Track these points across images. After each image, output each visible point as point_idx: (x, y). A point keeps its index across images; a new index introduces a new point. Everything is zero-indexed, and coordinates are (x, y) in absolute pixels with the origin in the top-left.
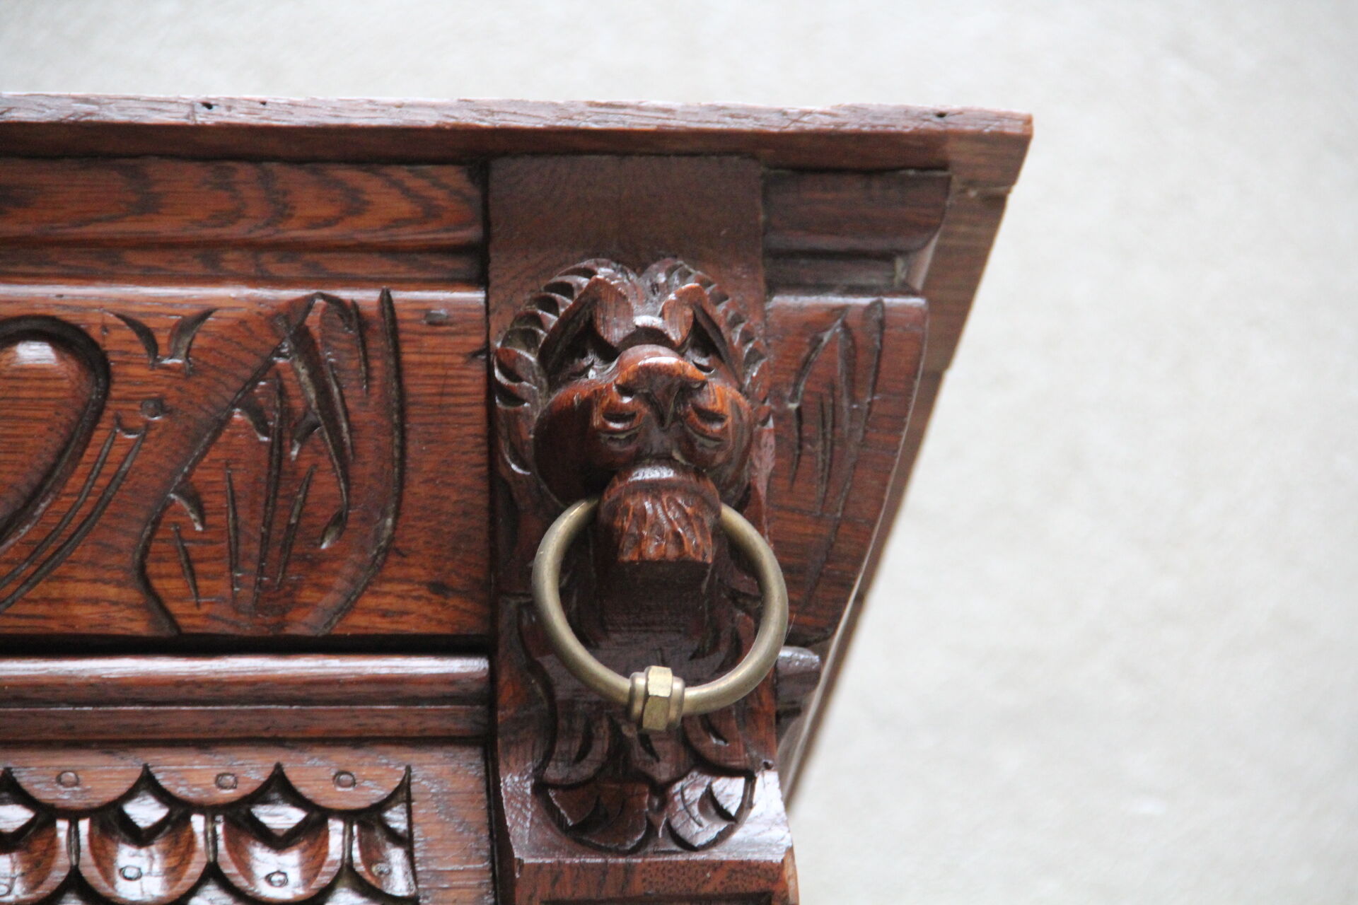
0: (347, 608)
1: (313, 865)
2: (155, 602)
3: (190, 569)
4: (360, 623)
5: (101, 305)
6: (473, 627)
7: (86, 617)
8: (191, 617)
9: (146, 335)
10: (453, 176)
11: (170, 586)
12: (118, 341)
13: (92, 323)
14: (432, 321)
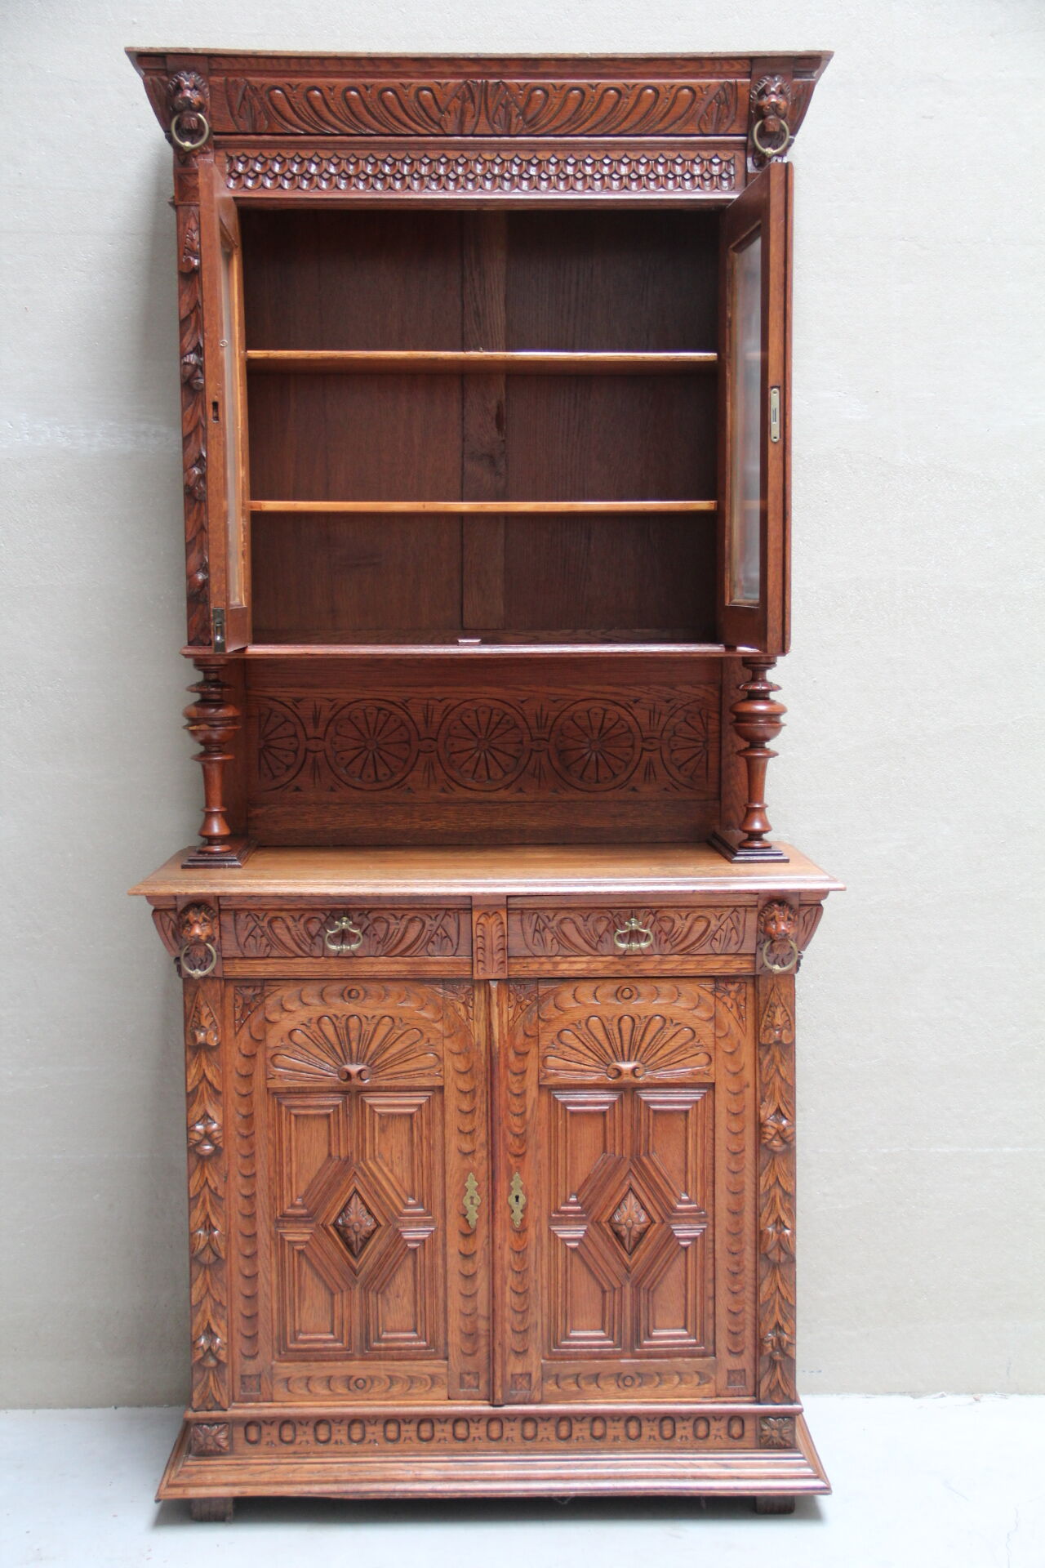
0: (728, 129)
1: (720, 169)
2: (700, 129)
3: (706, 125)
4: (729, 132)
5: (694, 83)
6: (745, 132)
7: (691, 132)
8: (705, 132)
9: (701, 88)
10: (747, 61)
11: (703, 127)
12: (697, 90)
13: (693, 86)
14: (743, 85)
